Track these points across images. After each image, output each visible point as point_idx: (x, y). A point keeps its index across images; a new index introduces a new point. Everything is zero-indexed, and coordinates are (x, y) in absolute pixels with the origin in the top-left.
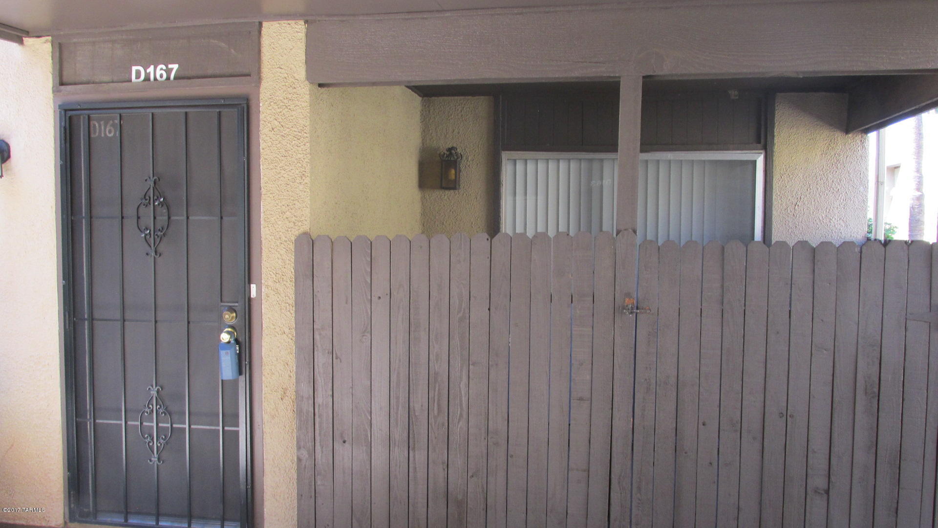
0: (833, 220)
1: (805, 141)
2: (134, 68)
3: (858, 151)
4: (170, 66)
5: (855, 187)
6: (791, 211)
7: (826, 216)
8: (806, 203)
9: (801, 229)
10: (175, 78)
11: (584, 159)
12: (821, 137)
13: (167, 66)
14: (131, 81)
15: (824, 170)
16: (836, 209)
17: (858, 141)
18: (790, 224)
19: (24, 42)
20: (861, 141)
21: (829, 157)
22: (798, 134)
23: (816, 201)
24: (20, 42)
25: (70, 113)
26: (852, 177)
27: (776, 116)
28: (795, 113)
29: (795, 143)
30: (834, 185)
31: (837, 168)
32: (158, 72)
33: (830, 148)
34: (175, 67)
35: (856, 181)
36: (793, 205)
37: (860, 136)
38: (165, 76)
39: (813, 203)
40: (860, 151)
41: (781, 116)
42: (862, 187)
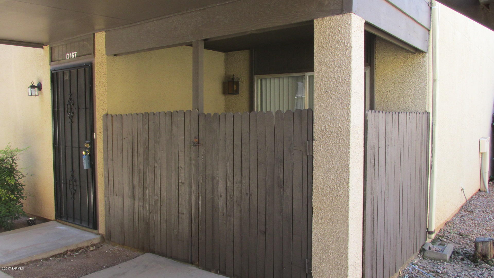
0: (407, 102)
1: (392, 60)
2: (67, 54)
3: (421, 62)
4: (75, 53)
5: (420, 83)
6: (385, 99)
7: (404, 101)
8: (393, 94)
9: (390, 108)
10: (76, 57)
11: (290, 77)
12: (401, 57)
13: (74, 53)
14: (66, 59)
15: (402, 75)
16: (409, 96)
17: (421, 57)
18: (384, 106)
19: (44, 48)
20: (422, 57)
21: (405, 67)
22: (388, 56)
23: (398, 92)
24: (43, 48)
25: (53, 72)
26: (417, 78)
27: (376, 47)
28: (386, 45)
29: (386, 61)
30: (408, 83)
31: (409, 73)
32: (72, 55)
33: (406, 62)
34: (76, 53)
35: (419, 80)
36: (386, 96)
37: (422, 54)
38: (74, 57)
39: (396, 94)
40: (421, 63)
41: (379, 47)
42: (423, 84)
